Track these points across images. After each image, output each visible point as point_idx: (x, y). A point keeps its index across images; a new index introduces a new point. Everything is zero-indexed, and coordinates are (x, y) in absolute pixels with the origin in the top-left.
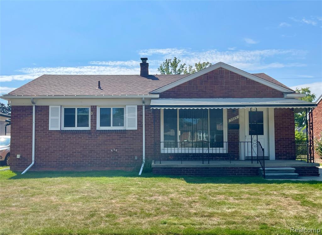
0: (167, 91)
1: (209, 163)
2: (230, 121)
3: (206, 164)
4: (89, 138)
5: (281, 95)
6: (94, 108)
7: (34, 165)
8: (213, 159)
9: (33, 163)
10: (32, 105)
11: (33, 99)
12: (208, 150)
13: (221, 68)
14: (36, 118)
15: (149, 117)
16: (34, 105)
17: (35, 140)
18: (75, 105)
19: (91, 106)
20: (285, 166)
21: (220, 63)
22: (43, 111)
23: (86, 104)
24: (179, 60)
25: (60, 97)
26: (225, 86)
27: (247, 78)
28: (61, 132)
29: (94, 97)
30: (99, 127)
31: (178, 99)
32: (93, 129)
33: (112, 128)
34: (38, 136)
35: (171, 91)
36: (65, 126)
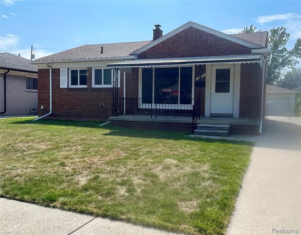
0: (144, 52)
1: (156, 118)
2: (197, 79)
3: (154, 118)
4: (86, 94)
6: (90, 69)
7: (51, 114)
10: (48, 68)
11: (48, 63)
13: (191, 27)
14: (52, 78)
15: (130, 77)
16: (50, 68)
17: (52, 95)
18: (78, 67)
19: (88, 68)
21: (190, 22)
22: (56, 72)
23: (84, 67)
25: (69, 61)
26: (194, 45)
27: (215, 36)
28: (68, 89)
29: (86, 60)
30: (94, 86)
31: (152, 59)
32: (89, 86)
33: (103, 86)
34: (54, 92)
35: (148, 53)
36: (72, 85)
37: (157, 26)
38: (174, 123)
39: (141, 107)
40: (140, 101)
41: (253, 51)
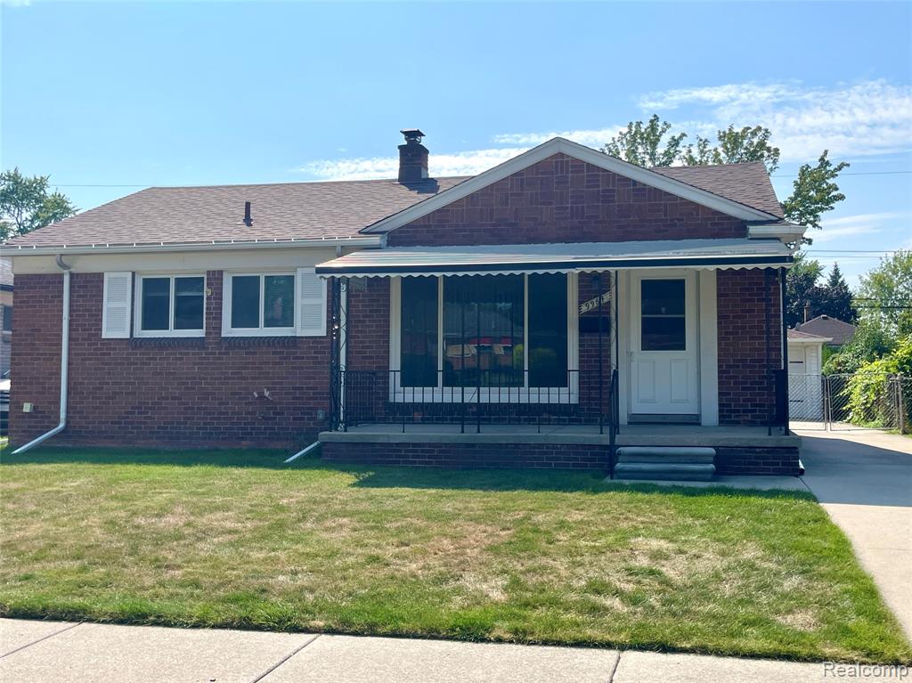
0: (408, 226)
1: (479, 432)
2: (584, 308)
3: (470, 433)
4: (200, 358)
5: (736, 229)
6: (216, 277)
7: (63, 431)
8: (490, 420)
9: (62, 425)
10: (58, 270)
11: (62, 255)
12: (476, 395)
13: (561, 155)
14: (71, 306)
15: (359, 301)
16: (66, 271)
17: (69, 364)
18: (171, 269)
19: (208, 272)
20: (695, 442)
21: (557, 140)
22: (89, 288)
23: (196, 267)
24: (665, 123)
25: (145, 250)
26: (572, 208)
27: (635, 183)
28: (133, 342)
29: (228, 247)
30: (228, 331)
31: (438, 247)
32: (211, 333)
33: (262, 331)
34: (76, 354)
35: (421, 226)
36: (145, 327)
37: (413, 136)
38: (540, 446)
39: (399, 399)
40: (395, 379)
41: (753, 230)
